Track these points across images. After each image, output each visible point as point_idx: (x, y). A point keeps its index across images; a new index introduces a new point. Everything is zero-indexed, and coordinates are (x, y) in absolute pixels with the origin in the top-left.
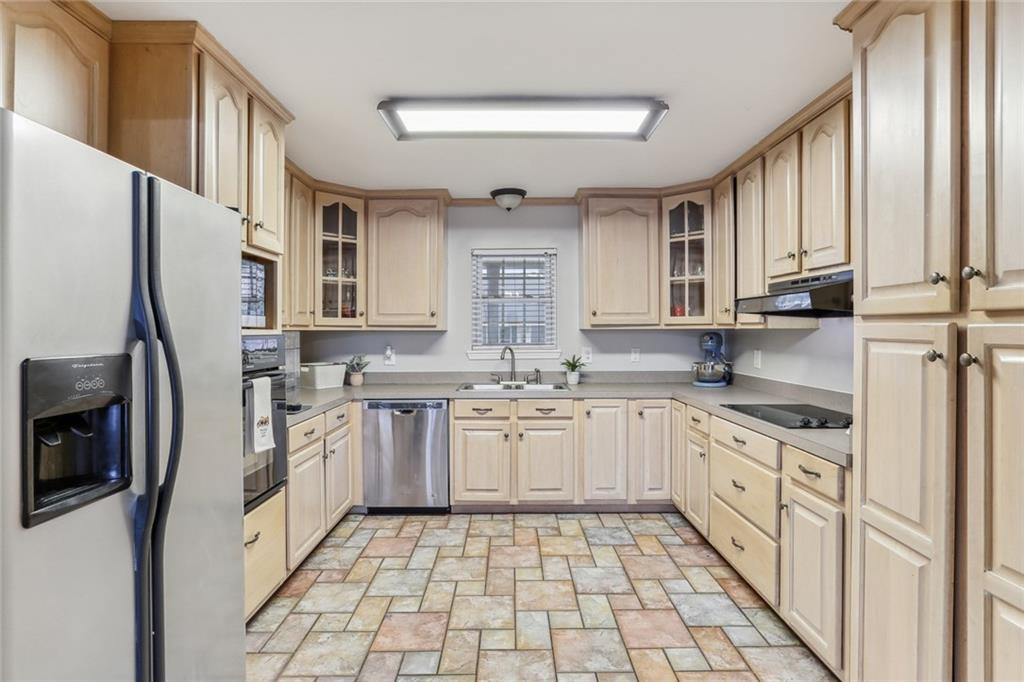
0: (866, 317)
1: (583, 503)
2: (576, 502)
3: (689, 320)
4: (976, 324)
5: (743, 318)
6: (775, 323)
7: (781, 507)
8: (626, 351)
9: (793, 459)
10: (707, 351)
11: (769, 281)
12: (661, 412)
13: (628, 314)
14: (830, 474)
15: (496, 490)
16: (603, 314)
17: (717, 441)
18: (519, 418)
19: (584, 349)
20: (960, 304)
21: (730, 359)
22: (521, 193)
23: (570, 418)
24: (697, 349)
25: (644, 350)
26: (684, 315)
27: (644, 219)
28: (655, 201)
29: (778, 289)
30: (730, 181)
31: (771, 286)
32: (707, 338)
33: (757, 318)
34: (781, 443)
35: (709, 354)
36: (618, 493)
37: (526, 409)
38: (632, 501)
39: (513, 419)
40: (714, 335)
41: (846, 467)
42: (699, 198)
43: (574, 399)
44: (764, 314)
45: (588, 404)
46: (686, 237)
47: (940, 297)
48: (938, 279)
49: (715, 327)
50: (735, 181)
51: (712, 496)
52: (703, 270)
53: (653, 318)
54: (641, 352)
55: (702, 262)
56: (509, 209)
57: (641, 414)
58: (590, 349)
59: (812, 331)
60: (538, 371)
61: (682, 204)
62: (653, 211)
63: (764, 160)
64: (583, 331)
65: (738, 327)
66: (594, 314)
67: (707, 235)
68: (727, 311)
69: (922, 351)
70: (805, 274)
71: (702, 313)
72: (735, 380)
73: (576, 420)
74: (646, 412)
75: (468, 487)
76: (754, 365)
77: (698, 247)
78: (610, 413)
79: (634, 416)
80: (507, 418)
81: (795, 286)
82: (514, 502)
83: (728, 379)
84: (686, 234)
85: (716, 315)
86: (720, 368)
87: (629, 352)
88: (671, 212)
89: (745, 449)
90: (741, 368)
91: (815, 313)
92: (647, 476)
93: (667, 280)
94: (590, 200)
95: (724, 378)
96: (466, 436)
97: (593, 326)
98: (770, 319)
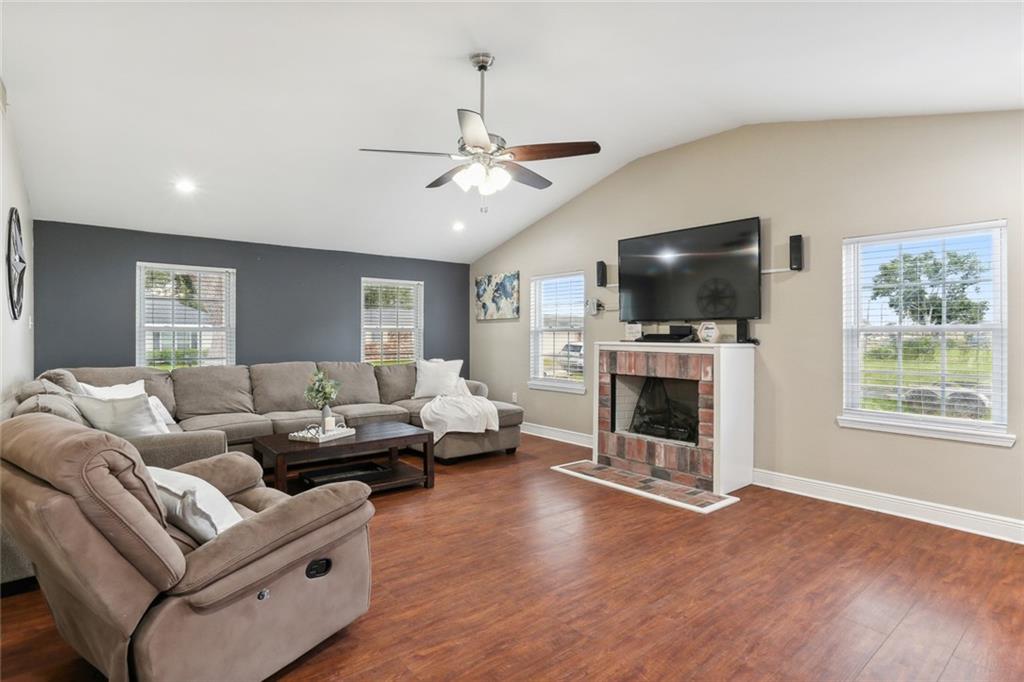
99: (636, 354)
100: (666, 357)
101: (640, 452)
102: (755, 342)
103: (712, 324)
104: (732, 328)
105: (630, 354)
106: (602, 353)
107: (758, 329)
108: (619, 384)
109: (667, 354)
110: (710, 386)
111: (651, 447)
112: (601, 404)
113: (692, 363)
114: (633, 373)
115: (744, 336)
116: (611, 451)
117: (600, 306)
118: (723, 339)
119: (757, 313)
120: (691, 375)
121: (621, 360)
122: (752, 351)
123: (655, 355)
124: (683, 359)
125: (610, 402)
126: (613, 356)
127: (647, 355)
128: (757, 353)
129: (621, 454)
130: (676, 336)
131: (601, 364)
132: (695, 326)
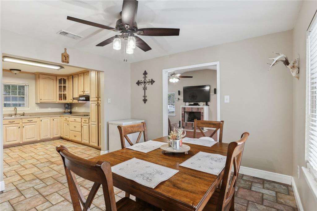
0: (91, 101)
1: (40, 140)
2: (38, 140)
3: (63, 101)
4: (99, 102)
5: (74, 101)
6: (80, 102)
7: (82, 127)
8: (47, 108)
9: (83, 120)
10: (66, 107)
11: (79, 95)
12: (58, 119)
13: (49, 100)
14: (87, 120)
15: (16, 140)
16: (43, 100)
17: (71, 121)
18: (23, 123)
19: (37, 107)
20: (98, 100)
21: (71, 108)
22: (20, 70)
23: (36, 122)
24: (64, 107)
25: (52, 108)
26: (62, 100)
27: (53, 80)
28: (55, 77)
29: (81, 96)
30: (72, 76)
31: (79, 96)
32: (66, 105)
33: (77, 101)
34: (82, 118)
35: (66, 108)
36: (49, 136)
37: (24, 121)
38: (52, 138)
39: (21, 123)
40: (68, 104)
41: (89, 119)
42: (65, 78)
43: (38, 118)
44: (78, 100)
45: (41, 119)
46: (62, 85)
47: (96, 99)
48: (96, 97)
49: (68, 102)
50: (73, 77)
51: (70, 131)
52: (66, 91)
53: (55, 101)
54: (51, 108)
55: (66, 90)
56: (16, 74)
57: (53, 120)
58: (38, 107)
59: (86, 103)
60: (24, 113)
61: (61, 79)
62: (55, 79)
63: (78, 75)
64: (36, 103)
65: (73, 102)
66: (41, 100)
67: (67, 85)
68: (71, 100)
69: (95, 104)
70: (85, 95)
71: (66, 100)
72: (72, 113)
73: (38, 122)
74: (55, 119)
75: (7, 141)
76: (76, 109)
77: (65, 87)
78: (46, 120)
79: (52, 120)
80: (19, 123)
81: (83, 96)
82: (21, 142)
83: (71, 113)
84: (62, 84)
85: (69, 100)
86: (69, 110)
87: (48, 108)
88: (59, 79)
89: (76, 121)
90: (73, 110)
91: (86, 100)
92: (55, 132)
93: (58, 93)
94: (40, 75)
95: (70, 113)
96: (6, 129)
97: (40, 102)
98: (79, 101)
99: (189, 108)
100: (194, 108)
101: (190, 125)
102: (208, 105)
103: (202, 103)
104: (205, 103)
105: (188, 108)
106: (182, 108)
107: (209, 103)
108: (185, 113)
109: (195, 108)
110: (203, 113)
111: (192, 124)
112: (182, 117)
113: (200, 109)
114: (189, 111)
115: (207, 105)
116: (184, 125)
117: (179, 99)
118: (203, 105)
119: (209, 101)
120: (199, 111)
121: (186, 109)
122: (208, 107)
123: (193, 108)
124: (198, 109)
125: (183, 116)
126: (184, 108)
127: (191, 108)
128: (209, 108)
129: (186, 126)
130: (195, 105)
131: (182, 110)
132: (198, 103)
